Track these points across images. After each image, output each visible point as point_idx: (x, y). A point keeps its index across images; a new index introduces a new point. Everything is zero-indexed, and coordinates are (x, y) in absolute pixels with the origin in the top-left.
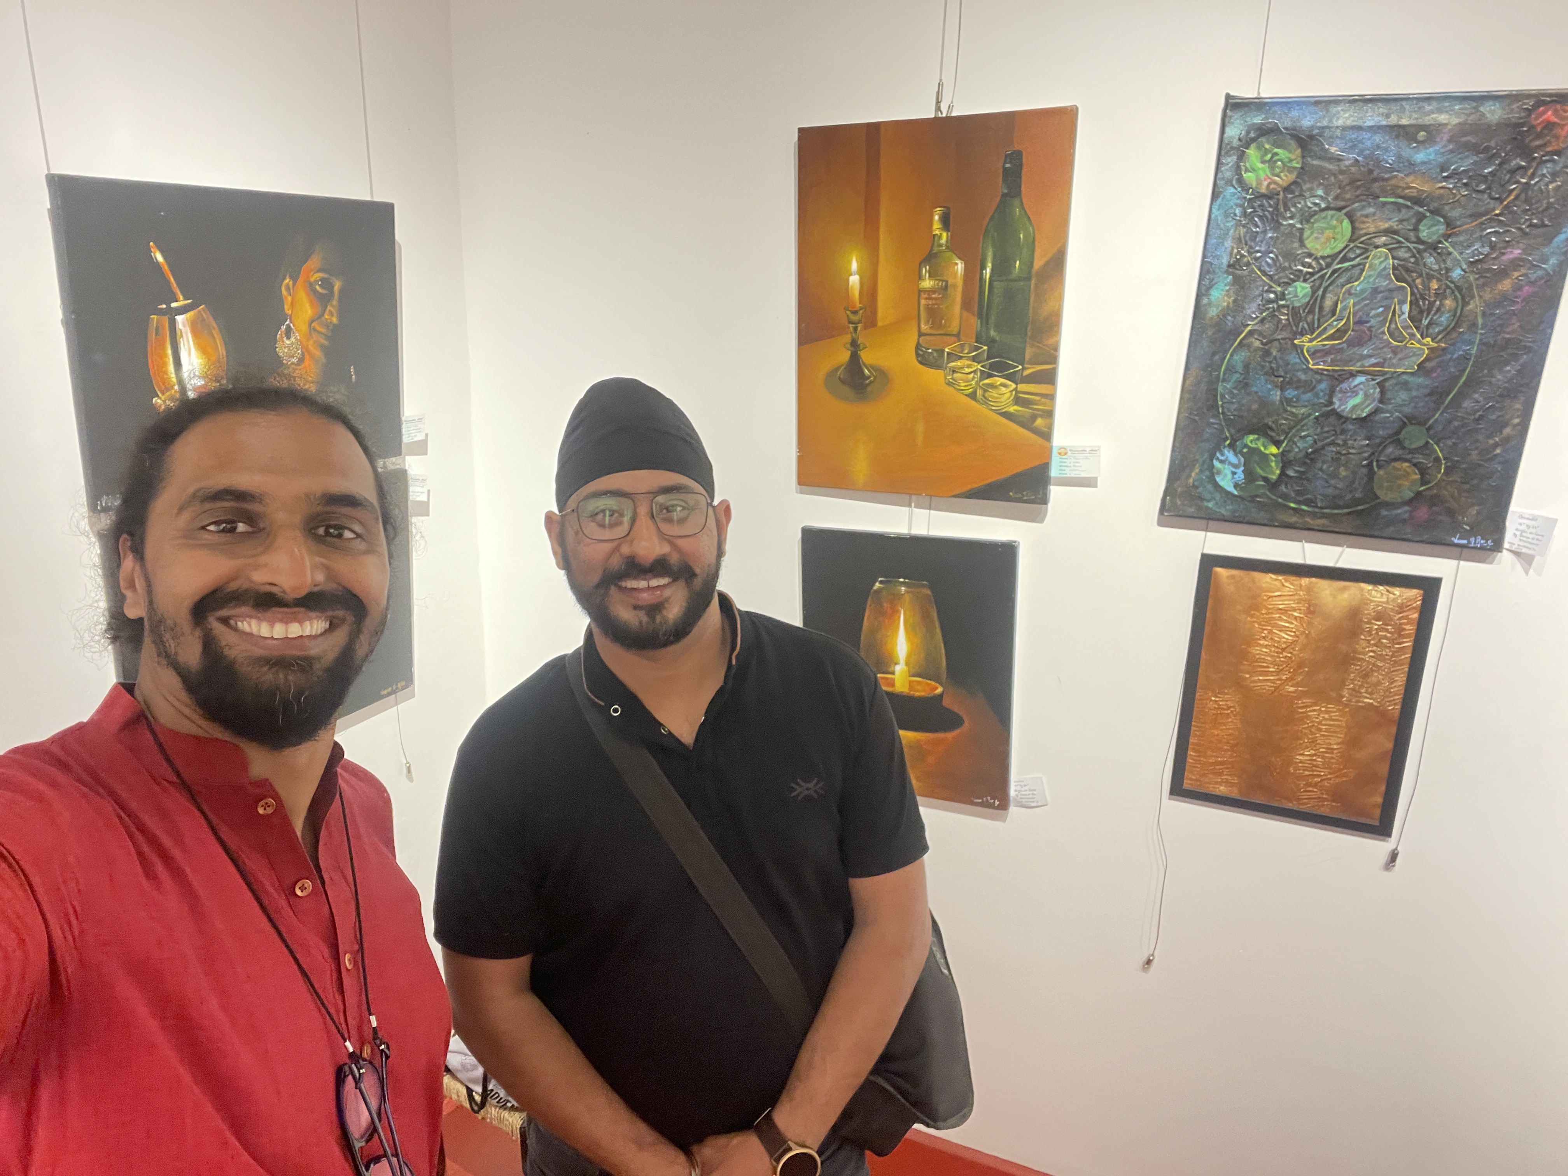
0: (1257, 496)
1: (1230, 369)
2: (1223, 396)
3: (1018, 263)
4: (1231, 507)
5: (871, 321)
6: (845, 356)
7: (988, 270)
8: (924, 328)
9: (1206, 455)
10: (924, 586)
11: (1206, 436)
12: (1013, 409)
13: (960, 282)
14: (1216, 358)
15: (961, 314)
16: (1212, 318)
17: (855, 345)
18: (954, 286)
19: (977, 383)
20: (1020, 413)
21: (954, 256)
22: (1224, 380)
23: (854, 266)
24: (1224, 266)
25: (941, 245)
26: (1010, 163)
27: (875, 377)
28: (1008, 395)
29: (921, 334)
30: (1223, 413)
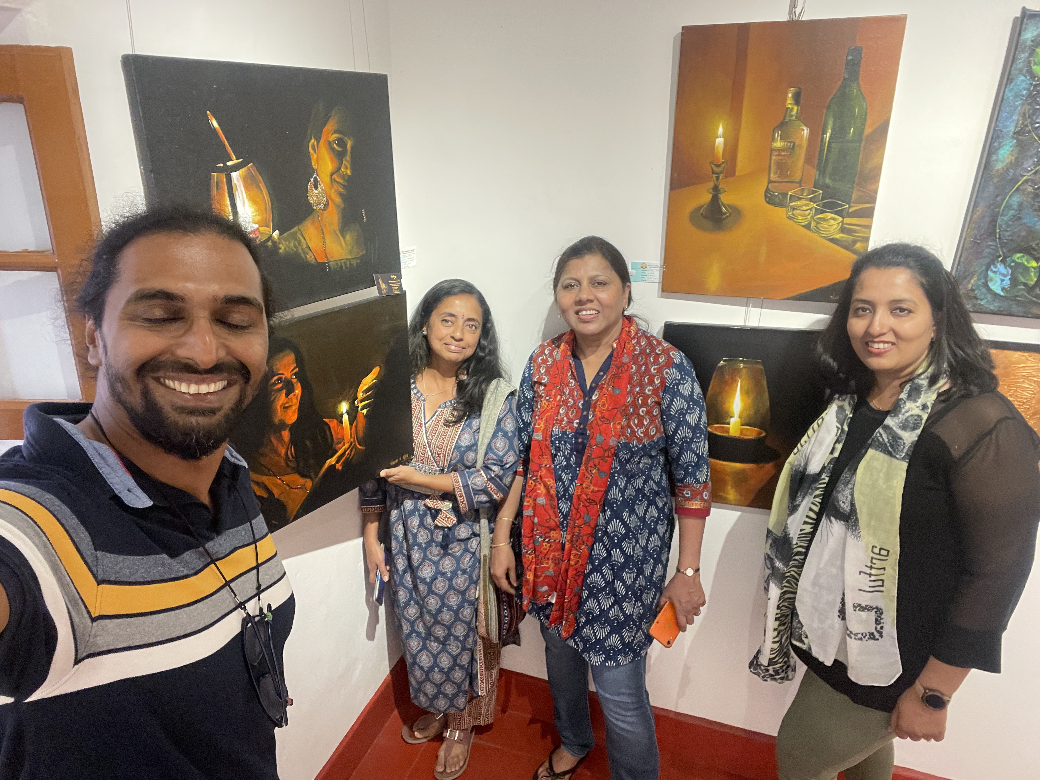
0: (1017, 296)
1: (1009, 207)
2: (1000, 226)
3: (852, 129)
4: (997, 304)
5: (730, 171)
6: (707, 198)
7: (828, 134)
8: (773, 177)
9: (984, 268)
10: (758, 363)
11: (985, 254)
12: (838, 236)
13: (805, 143)
14: (999, 199)
15: (804, 166)
16: (998, 170)
17: (716, 190)
18: (800, 146)
19: (812, 217)
20: (845, 239)
21: (802, 124)
22: (1002, 215)
23: (721, 131)
24: (1011, 134)
25: (792, 116)
26: (852, 55)
27: (730, 214)
28: (835, 226)
29: (770, 182)
30: (1000, 238)
